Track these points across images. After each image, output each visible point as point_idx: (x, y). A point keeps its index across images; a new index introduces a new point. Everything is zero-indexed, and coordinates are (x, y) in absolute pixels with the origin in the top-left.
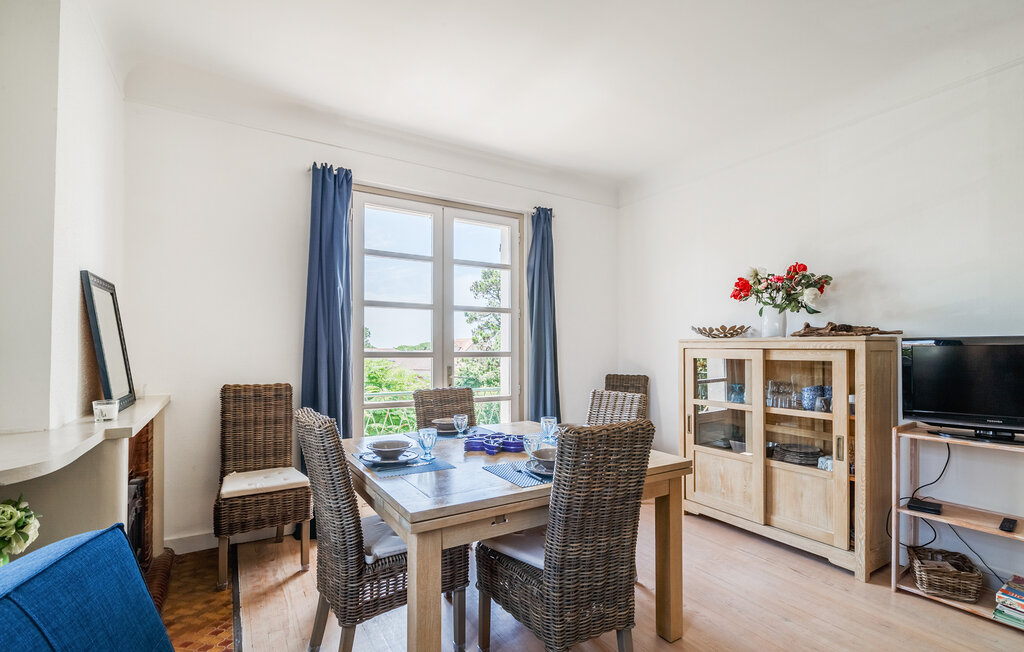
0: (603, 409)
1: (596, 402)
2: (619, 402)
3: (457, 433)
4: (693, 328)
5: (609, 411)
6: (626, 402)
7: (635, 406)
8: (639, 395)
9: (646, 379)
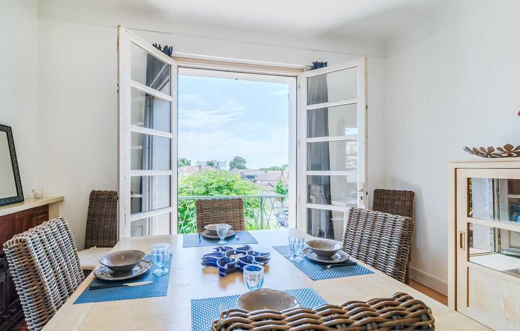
0: (360, 228)
1: (354, 220)
2: (379, 223)
3: (219, 239)
4: (467, 149)
5: (367, 231)
6: (387, 224)
7: (398, 230)
8: (403, 219)
9: (412, 194)
